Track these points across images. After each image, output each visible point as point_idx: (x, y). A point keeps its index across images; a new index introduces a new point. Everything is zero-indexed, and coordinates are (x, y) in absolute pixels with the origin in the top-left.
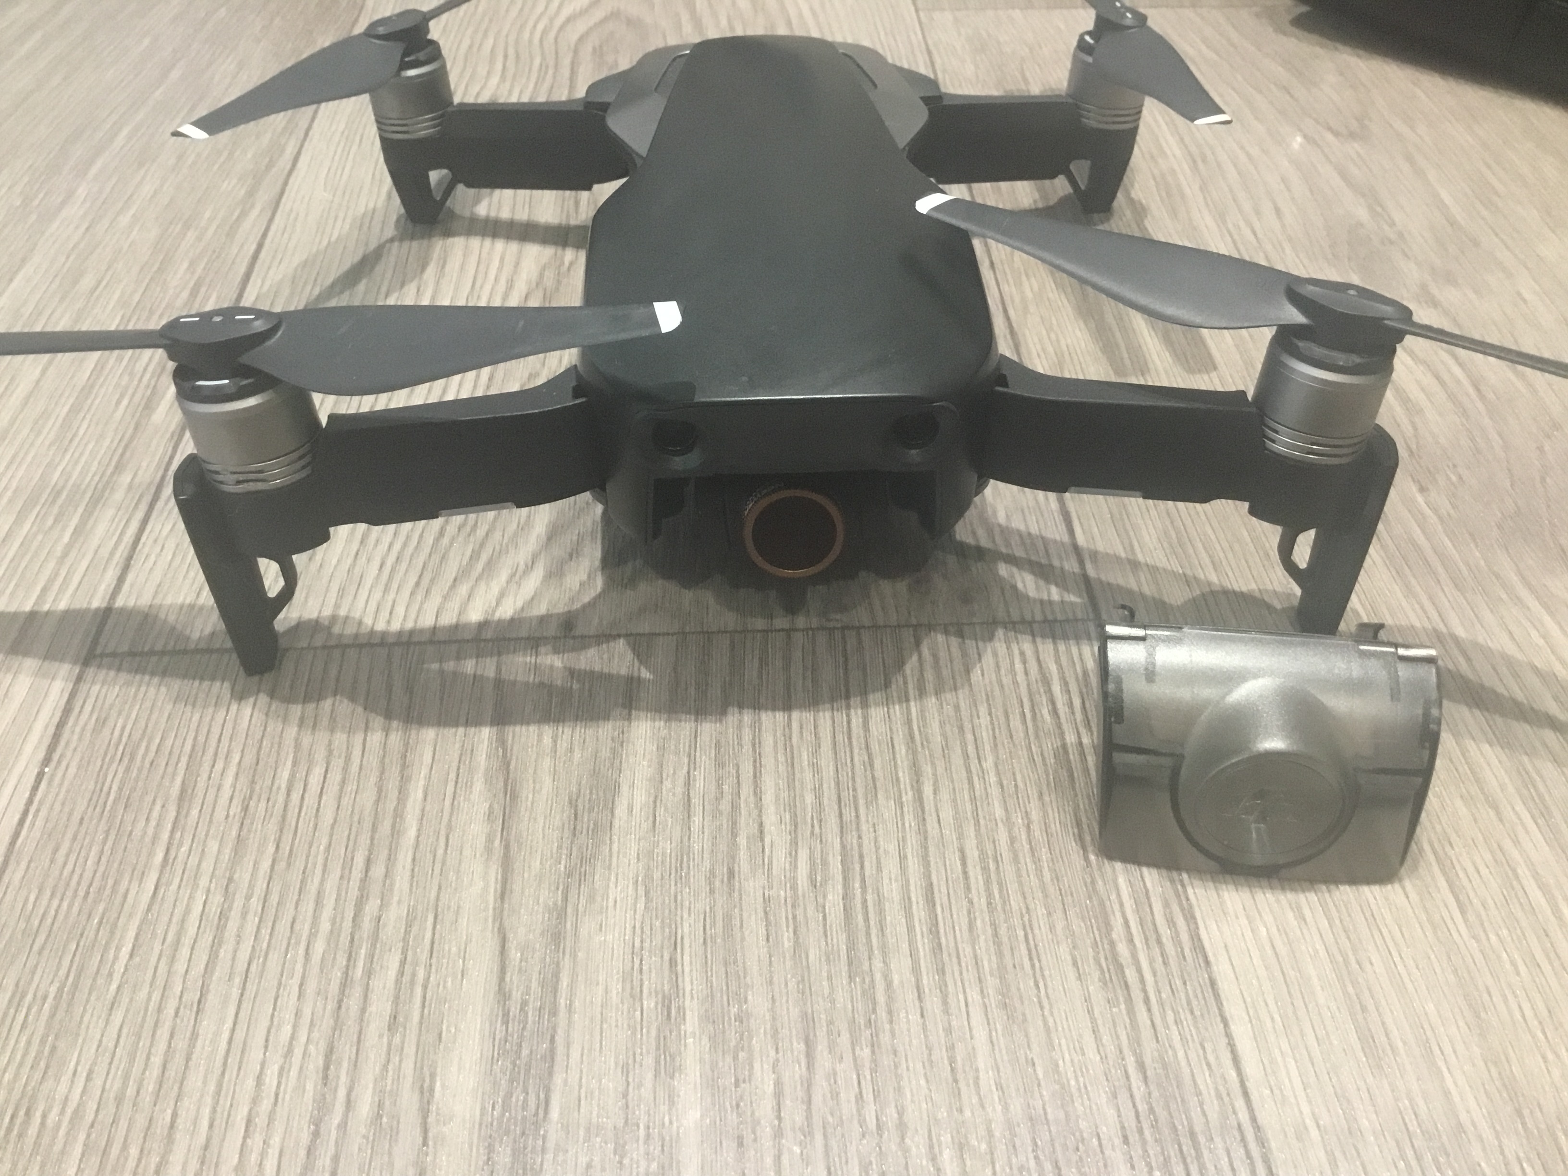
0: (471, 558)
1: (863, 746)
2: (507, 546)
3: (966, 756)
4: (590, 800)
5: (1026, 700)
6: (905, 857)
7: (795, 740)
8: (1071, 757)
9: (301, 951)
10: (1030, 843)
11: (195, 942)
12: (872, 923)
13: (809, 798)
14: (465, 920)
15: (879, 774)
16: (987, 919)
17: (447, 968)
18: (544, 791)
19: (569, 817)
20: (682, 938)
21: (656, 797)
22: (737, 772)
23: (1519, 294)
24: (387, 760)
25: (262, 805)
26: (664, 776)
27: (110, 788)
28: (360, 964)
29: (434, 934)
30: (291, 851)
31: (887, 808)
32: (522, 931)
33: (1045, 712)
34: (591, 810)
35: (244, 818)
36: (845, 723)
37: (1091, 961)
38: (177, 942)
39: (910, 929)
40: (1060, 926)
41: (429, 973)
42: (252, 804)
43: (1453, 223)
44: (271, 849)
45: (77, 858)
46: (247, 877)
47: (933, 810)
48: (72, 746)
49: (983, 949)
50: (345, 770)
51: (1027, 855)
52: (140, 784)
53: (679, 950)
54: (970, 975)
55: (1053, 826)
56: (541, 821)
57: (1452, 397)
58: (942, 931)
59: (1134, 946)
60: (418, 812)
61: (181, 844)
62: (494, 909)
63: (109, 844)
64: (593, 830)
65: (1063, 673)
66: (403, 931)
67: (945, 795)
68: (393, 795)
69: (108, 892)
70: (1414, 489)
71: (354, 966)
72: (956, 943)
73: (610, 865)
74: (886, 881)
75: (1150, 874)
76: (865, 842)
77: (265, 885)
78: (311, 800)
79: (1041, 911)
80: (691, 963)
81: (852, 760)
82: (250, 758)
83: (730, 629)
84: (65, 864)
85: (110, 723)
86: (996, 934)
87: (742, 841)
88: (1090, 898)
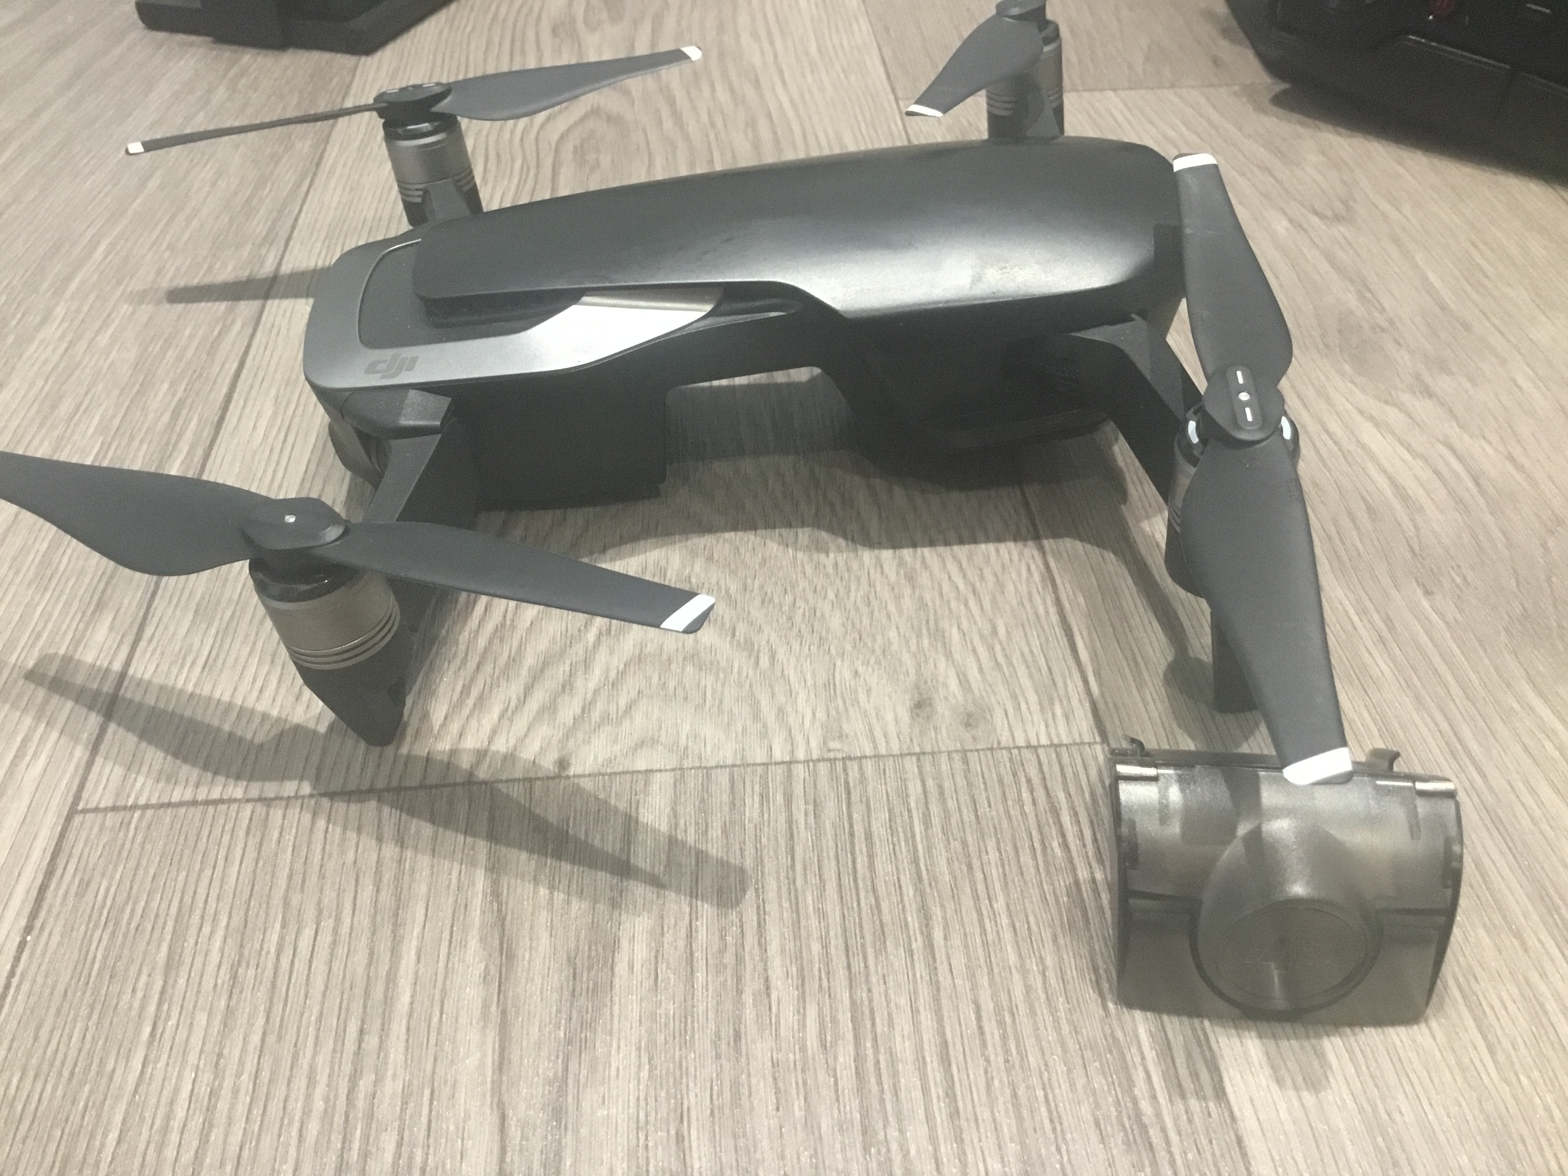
0: (462, 692)
1: (870, 887)
2: (498, 679)
3: (976, 898)
4: (589, 957)
5: (1035, 833)
6: (918, 1011)
7: (799, 882)
8: (1085, 895)
9: (294, 1133)
10: (1047, 993)
11: (185, 1126)
12: (886, 1087)
13: (816, 947)
14: (463, 1095)
15: (887, 918)
16: (1005, 1080)
17: (445, 1148)
18: (541, 949)
19: (567, 977)
20: (689, 1109)
21: (657, 951)
22: (741, 920)
23: (1514, 380)
24: (379, 918)
25: (251, 972)
26: (666, 929)
27: (95, 957)
28: (356, 1145)
29: (431, 1111)
30: (282, 1021)
31: (897, 957)
32: (522, 1105)
33: (1055, 844)
34: (590, 969)
35: (233, 987)
36: (850, 863)
37: (1114, 1121)
38: (166, 1129)
39: (925, 1091)
40: (1081, 1082)
41: (427, 1154)
42: (241, 971)
43: (1444, 307)
44: (261, 1021)
45: (61, 1035)
46: (237, 1052)
47: (944, 957)
48: (55, 911)
49: (1002, 1112)
50: (336, 931)
51: (1044, 1005)
52: (126, 952)
53: (685, 1124)
54: (990, 1143)
55: (1069, 972)
56: (538, 980)
57: (1451, 492)
58: (959, 1094)
59: (1158, 1102)
60: (411, 975)
61: (168, 1017)
62: (493, 1082)
63: (95, 1017)
64: (593, 991)
65: (1073, 802)
66: (398, 1109)
67: (956, 940)
68: (386, 957)
69: (93, 1072)
70: (1420, 592)
71: (350, 1149)
72: (974, 1108)
73: (611, 1029)
74: (898, 1039)
75: (1171, 1023)
76: (876, 996)
77: (256, 1061)
78: (300, 966)
79: (1061, 1068)
80: (698, 1138)
81: (859, 904)
82: (237, 919)
83: (729, 762)
84: (49, 1041)
85: (93, 887)
86: (1015, 1095)
87: (748, 998)
88: (1110, 1052)
